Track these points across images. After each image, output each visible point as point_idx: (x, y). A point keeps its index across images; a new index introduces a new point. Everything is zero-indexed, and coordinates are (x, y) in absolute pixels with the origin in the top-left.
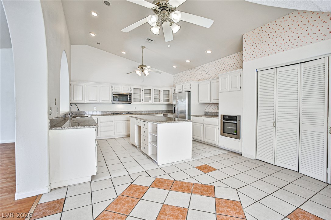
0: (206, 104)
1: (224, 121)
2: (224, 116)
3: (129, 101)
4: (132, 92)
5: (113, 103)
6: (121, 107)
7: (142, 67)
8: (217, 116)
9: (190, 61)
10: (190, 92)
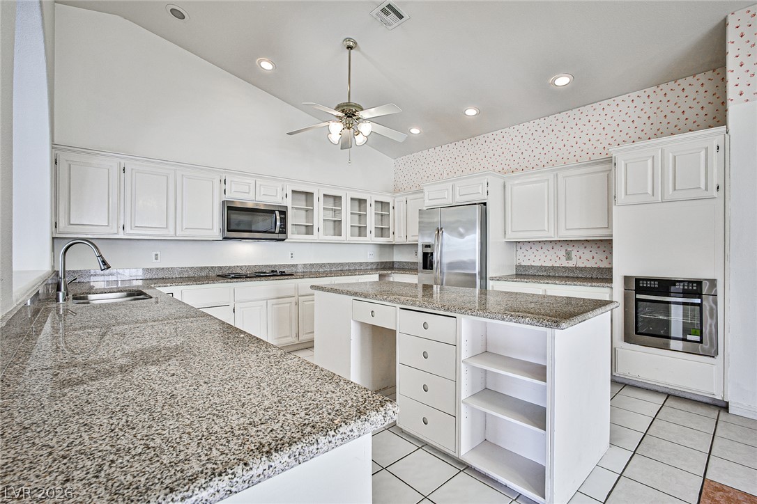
0: (519, 242)
1: (639, 296)
2: (638, 280)
3: (280, 232)
4: (288, 202)
5: (225, 238)
6: (246, 253)
7: (349, 113)
8: (610, 280)
9: (479, 113)
10: (485, 204)
